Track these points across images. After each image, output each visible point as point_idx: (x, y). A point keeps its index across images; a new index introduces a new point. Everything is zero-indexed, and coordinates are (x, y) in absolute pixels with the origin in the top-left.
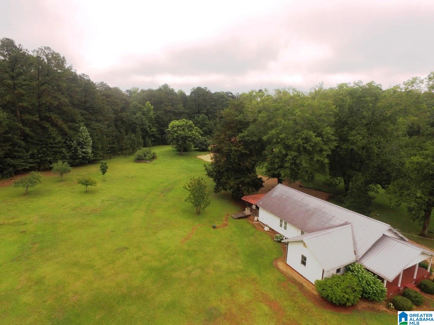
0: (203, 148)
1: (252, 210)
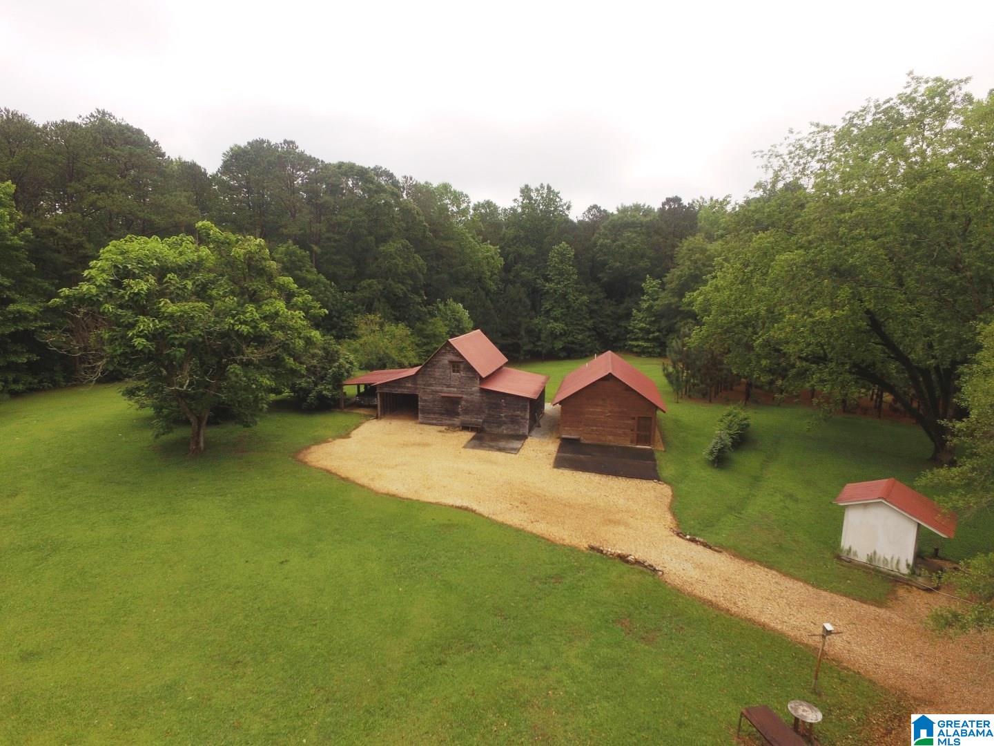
0: (321, 397)
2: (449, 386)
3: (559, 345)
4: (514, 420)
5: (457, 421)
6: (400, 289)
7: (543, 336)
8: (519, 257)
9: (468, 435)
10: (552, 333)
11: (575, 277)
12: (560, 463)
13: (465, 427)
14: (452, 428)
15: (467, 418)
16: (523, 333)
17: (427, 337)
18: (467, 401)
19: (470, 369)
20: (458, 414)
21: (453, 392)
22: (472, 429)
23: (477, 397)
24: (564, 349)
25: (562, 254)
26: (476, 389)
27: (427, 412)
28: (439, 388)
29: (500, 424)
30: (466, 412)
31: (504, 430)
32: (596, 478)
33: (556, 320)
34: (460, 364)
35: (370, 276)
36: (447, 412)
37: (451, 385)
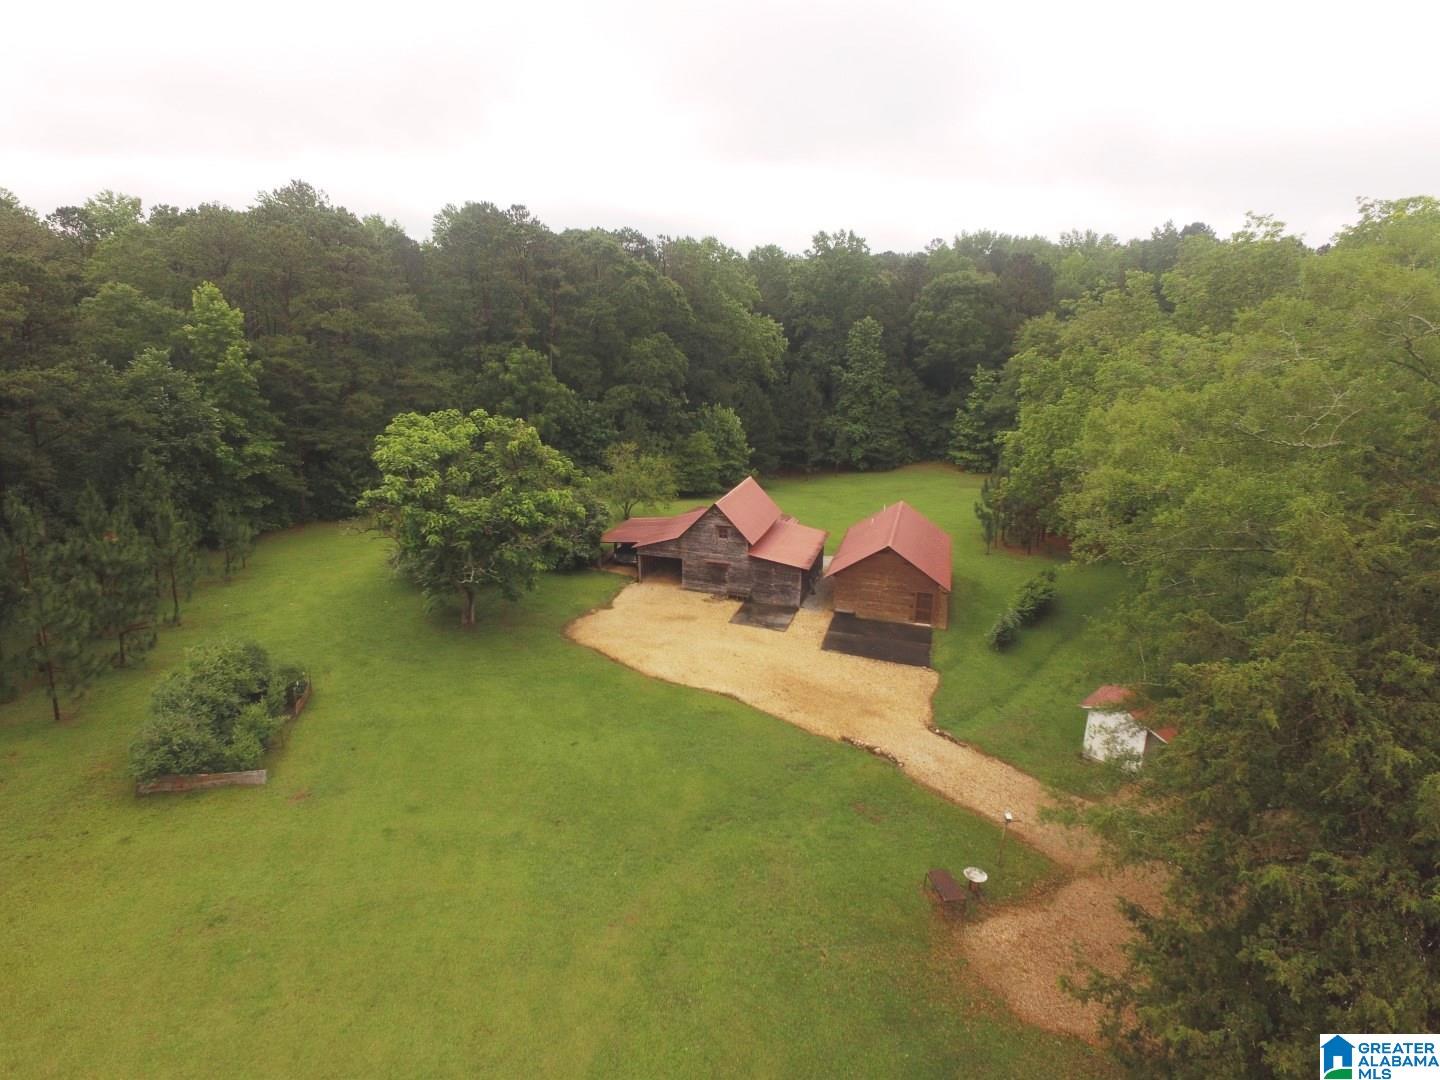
0: (578, 558)
2: (715, 552)
3: (858, 453)
4: (784, 591)
5: (723, 589)
7: (838, 442)
8: (809, 332)
9: (735, 606)
10: (848, 439)
11: (883, 364)
12: (830, 644)
13: (732, 596)
14: (719, 596)
15: (735, 587)
16: (811, 438)
17: (689, 456)
18: (734, 568)
19: (738, 534)
20: (724, 581)
21: (720, 559)
22: (740, 599)
23: (745, 565)
24: (865, 458)
25: (865, 334)
26: (744, 555)
27: (692, 577)
28: (704, 554)
29: (770, 594)
30: (734, 579)
31: (774, 601)
32: (862, 663)
33: (856, 421)
34: (727, 529)
35: (620, 381)
36: (713, 578)
37: (717, 551)
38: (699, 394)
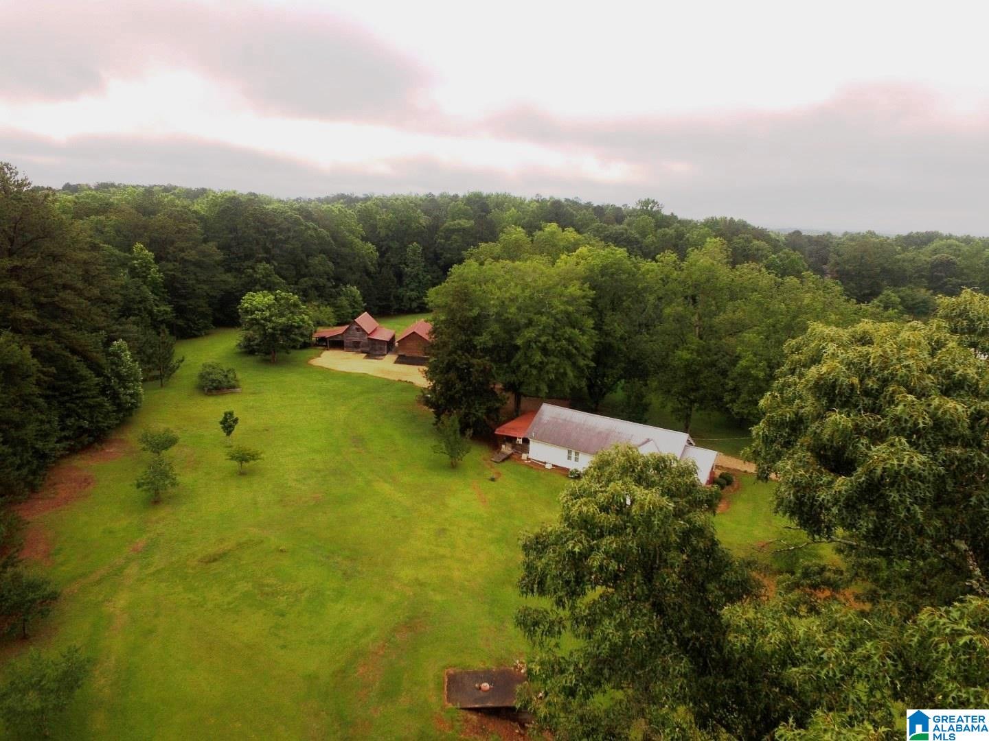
0: (305, 343)
1: (514, 446)
3: (415, 305)
4: (381, 349)
5: (359, 350)
6: (322, 281)
7: (405, 300)
8: (389, 248)
9: (365, 355)
10: (410, 299)
11: (423, 264)
12: (396, 362)
13: (363, 352)
14: (358, 352)
15: (363, 349)
16: (392, 298)
17: (338, 307)
18: (363, 342)
19: (364, 331)
20: (360, 347)
21: (357, 339)
22: (366, 353)
23: (366, 341)
24: (418, 307)
25: (414, 251)
26: (366, 337)
27: (348, 347)
28: (352, 338)
29: (376, 350)
30: (363, 346)
31: (377, 353)
32: (406, 366)
33: (412, 290)
34: (360, 329)
35: (304, 276)
36: (355, 347)
37: (357, 337)
38: (339, 280)
